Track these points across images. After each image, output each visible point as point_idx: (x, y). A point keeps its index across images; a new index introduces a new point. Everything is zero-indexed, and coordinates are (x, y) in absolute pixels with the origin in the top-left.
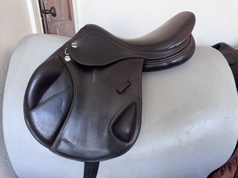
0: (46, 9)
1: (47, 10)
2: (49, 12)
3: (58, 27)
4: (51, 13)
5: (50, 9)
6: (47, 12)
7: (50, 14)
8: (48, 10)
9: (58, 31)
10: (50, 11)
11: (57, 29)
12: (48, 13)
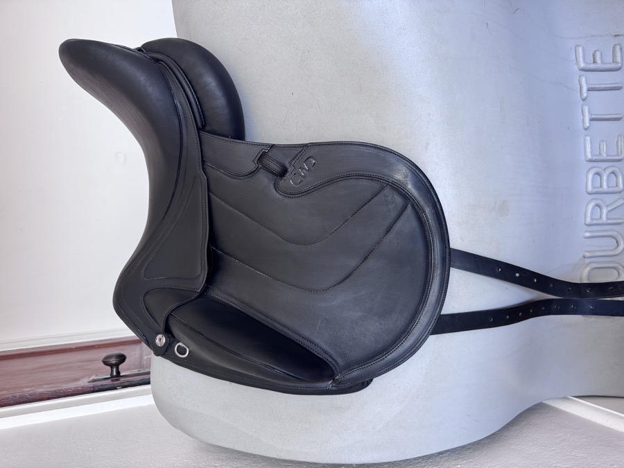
0: (109, 376)
2: (115, 370)
4: (117, 365)
5: (109, 368)
6: (115, 374)
7: (120, 367)
8: (112, 370)
12: (118, 373)
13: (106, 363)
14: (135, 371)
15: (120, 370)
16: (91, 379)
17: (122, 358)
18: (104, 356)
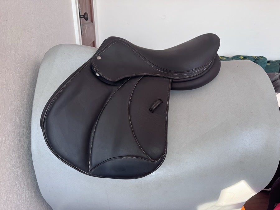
0: (80, 14)
8: (82, 16)
10: (84, 16)
11: (86, 31)
13: (85, 13)
14: (82, 24)
15: (82, 18)
16: (80, 8)
17: (86, 19)
18: (88, 13)
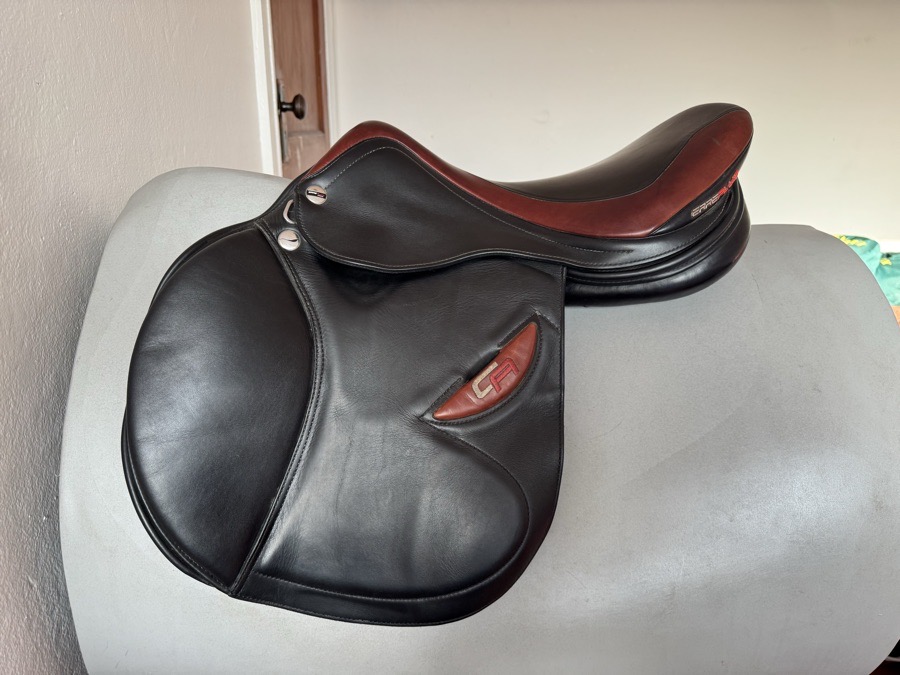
0: (282, 100)
1: (284, 103)
2: (288, 107)
3: (299, 145)
4: (293, 109)
5: (290, 100)
6: (284, 107)
7: (291, 114)
8: (287, 104)
9: (299, 157)
10: (293, 104)
11: (298, 152)
12: (285, 110)
13: (298, 98)
15: (286, 112)
16: (281, 82)
17: (300, 115)
